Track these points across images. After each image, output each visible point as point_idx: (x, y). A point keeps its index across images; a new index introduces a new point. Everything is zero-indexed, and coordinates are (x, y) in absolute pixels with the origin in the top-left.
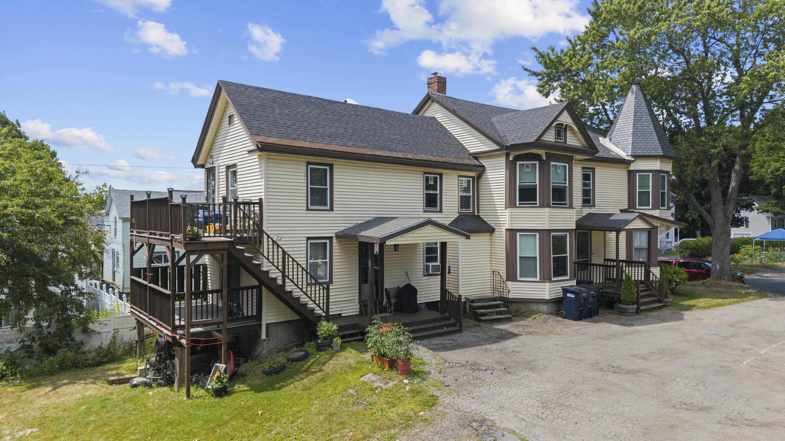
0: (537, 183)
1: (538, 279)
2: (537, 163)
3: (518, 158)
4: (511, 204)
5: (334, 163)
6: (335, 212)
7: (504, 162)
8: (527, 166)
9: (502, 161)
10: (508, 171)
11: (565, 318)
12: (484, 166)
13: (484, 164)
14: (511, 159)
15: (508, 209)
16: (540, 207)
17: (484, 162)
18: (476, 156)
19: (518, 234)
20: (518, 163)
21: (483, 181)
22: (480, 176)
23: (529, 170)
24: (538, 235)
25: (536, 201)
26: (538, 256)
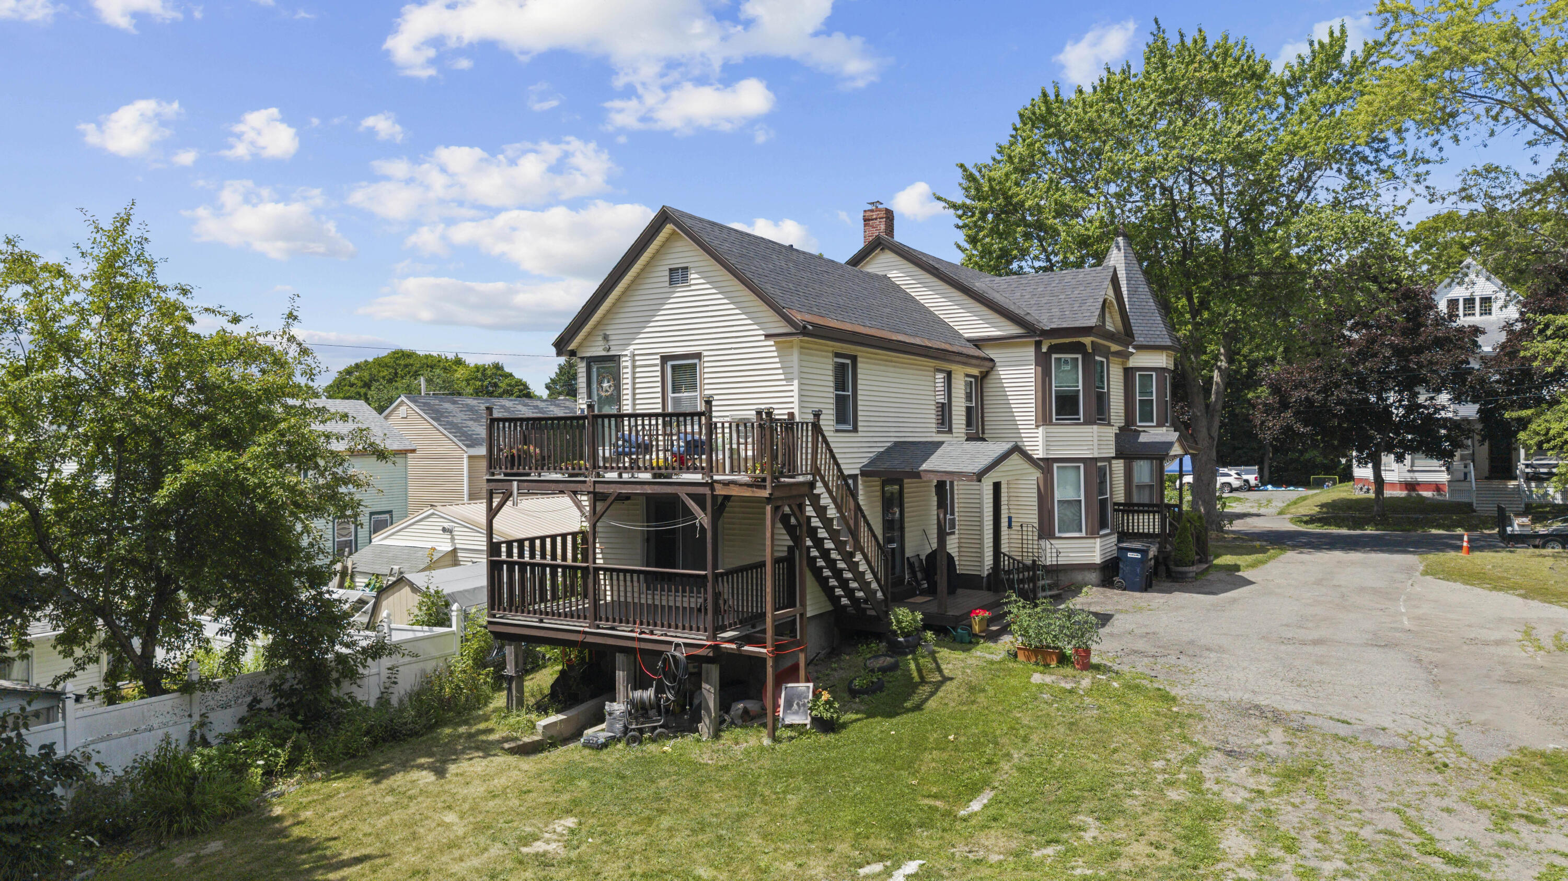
0: (1080, 388)
1: (1083, 534)
2: (1080, 356)
3: (1053, 349)
4: (1044, 419)
5: (859, 354)
6: (860, 434)
7: (1033, 354)
8: (1066, 362)
9: (1030, 352)
10: (1039, 369)
11: (1124, 589)
12: (992, 360)
13: (992, 356)
14: (1044, 350)
15: (1041, 429)
16: (1086, 423)
17: (992, 353)
18: (978, 343)
19: (1055, 465)
20: (1054, 356)
21: (990, 384)
22: (985, 375)
23: (1068, 368)
24: (1082, 466)
25: (1078, 413)
26: (1082, 498)
